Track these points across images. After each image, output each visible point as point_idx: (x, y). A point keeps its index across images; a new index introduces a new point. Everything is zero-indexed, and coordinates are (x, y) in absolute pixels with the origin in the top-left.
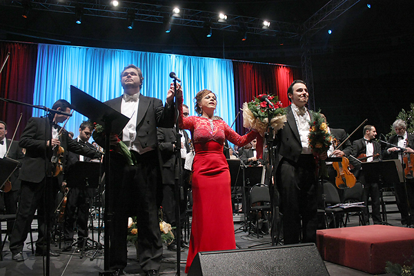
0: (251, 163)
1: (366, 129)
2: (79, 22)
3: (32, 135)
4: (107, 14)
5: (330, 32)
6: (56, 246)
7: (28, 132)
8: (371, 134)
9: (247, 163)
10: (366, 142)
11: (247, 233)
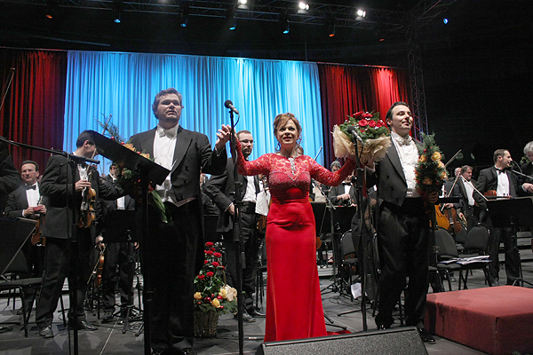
0: (340, 202)
1: (498, 155)
2: (118, 21)
3: (55, 178)
4: (153, 8)
5: (446, 21)
6: (94, 315)
7: (49, 175)
8: (505, 161)
9: (336, 202)
10: (498, 172)
11: (338, 294)
